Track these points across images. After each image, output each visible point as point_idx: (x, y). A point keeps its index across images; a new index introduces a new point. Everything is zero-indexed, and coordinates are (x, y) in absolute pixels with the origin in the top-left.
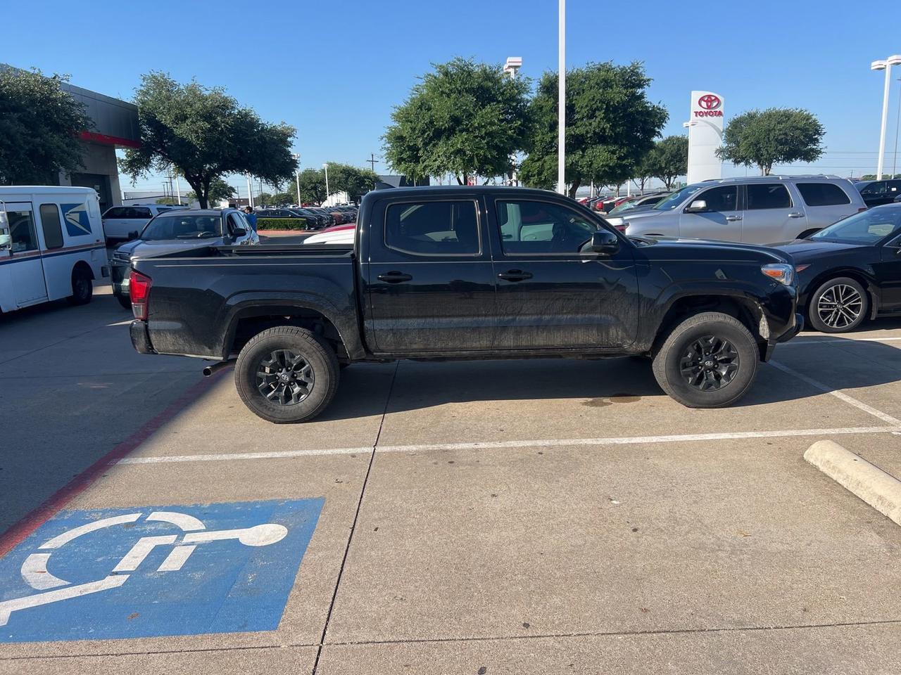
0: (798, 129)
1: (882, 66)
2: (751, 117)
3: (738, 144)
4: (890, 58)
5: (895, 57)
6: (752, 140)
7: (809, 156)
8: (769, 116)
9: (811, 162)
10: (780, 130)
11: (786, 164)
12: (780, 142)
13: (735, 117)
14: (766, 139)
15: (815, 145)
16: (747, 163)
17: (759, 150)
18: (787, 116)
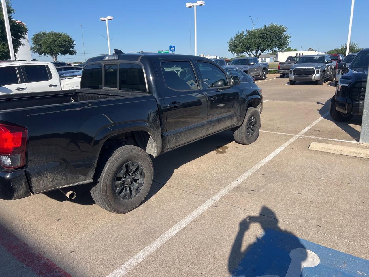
0: (66, 41)
1: (104, 20)
2: (44, 34)
3: (41, 45)
4: (107, 17)
5: (109, 17)
6: (48, 45)
7: (72, 53)
8: (52, 34)
9: (73, 56)
10: (59, 41)
11: (63, 56)
12: (60, 46)
13: (37, 34)
14: (54, 44)
15: (72, 49)
16: (45, 55)
17: (52, 49)
18: (59, 36)
